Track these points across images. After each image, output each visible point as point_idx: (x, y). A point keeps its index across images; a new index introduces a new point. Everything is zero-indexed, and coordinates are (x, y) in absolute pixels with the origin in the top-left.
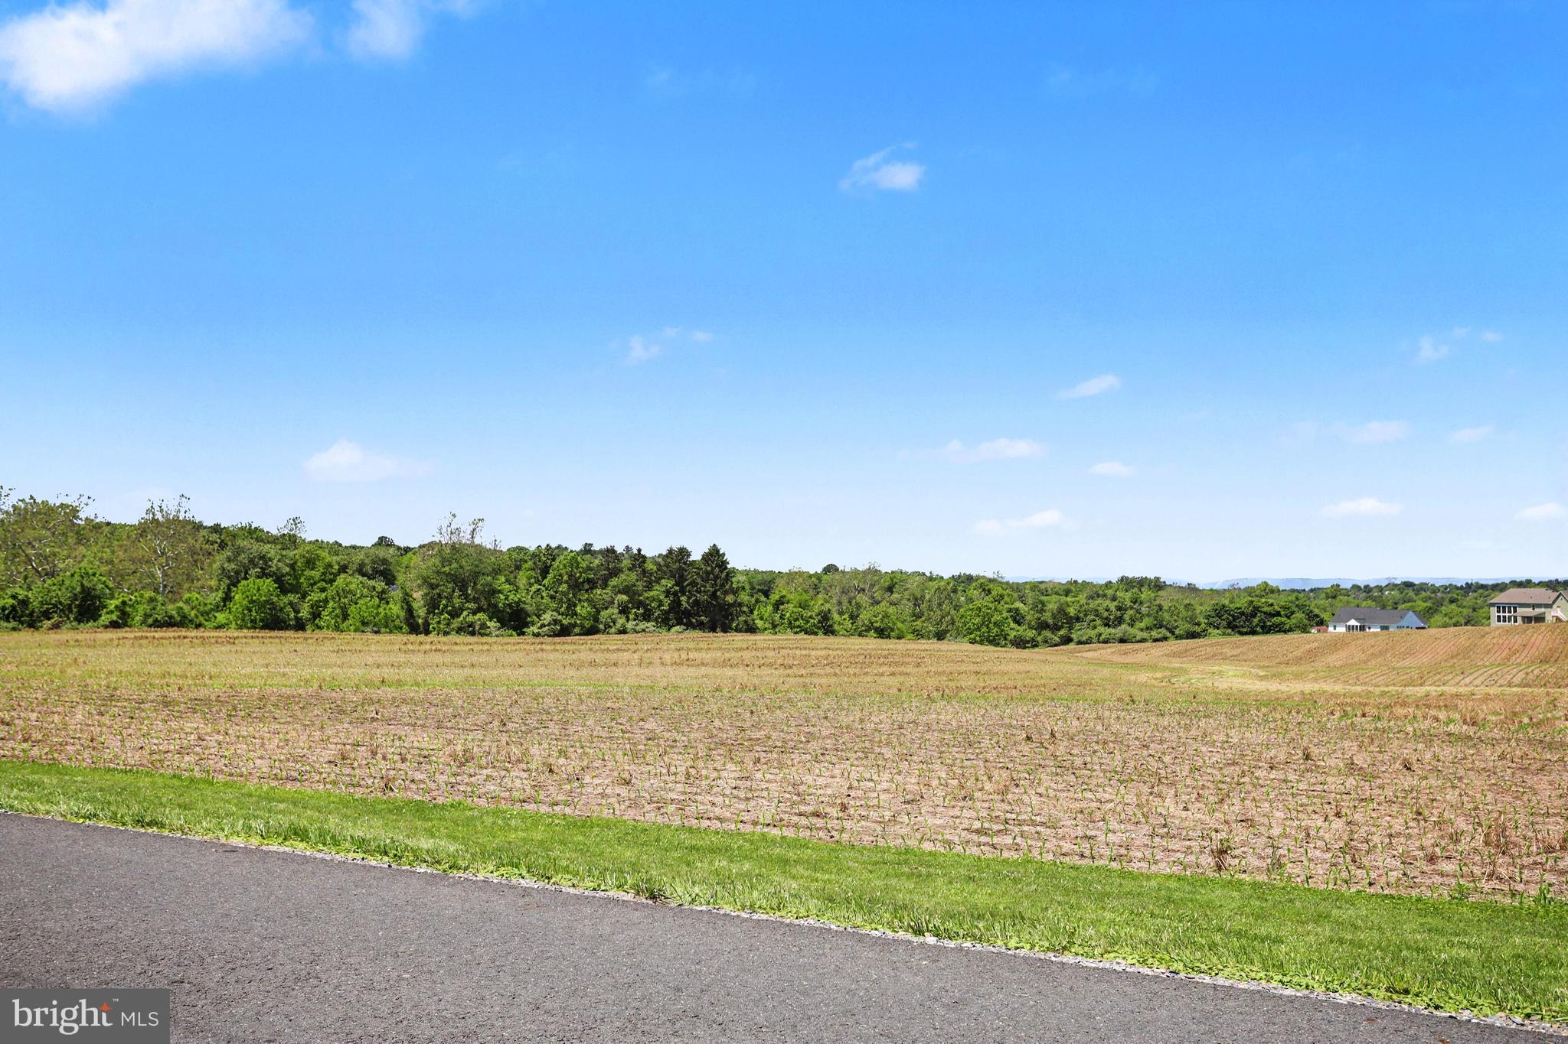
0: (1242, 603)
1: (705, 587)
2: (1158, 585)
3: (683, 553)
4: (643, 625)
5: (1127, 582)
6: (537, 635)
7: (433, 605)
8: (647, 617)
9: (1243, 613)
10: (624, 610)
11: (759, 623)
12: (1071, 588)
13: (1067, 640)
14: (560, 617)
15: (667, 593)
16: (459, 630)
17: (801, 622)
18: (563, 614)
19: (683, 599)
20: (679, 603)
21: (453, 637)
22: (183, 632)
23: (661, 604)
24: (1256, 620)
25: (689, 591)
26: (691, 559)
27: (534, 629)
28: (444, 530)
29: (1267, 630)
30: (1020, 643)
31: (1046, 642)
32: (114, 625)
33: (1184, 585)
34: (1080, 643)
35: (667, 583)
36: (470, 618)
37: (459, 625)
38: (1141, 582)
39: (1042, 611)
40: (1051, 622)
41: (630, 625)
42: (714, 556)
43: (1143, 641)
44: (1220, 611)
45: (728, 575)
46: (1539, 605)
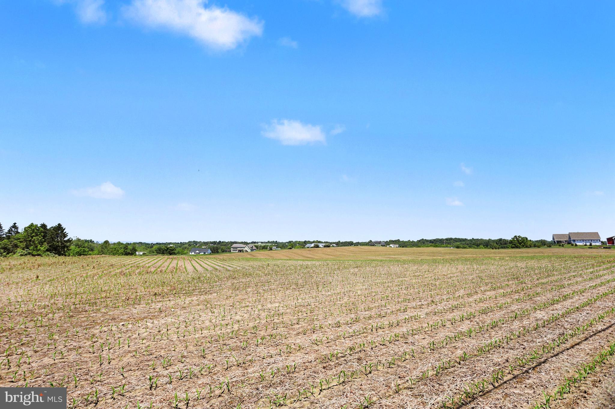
1: (57, 239)
25: (48, 241)
46: (242, 248)
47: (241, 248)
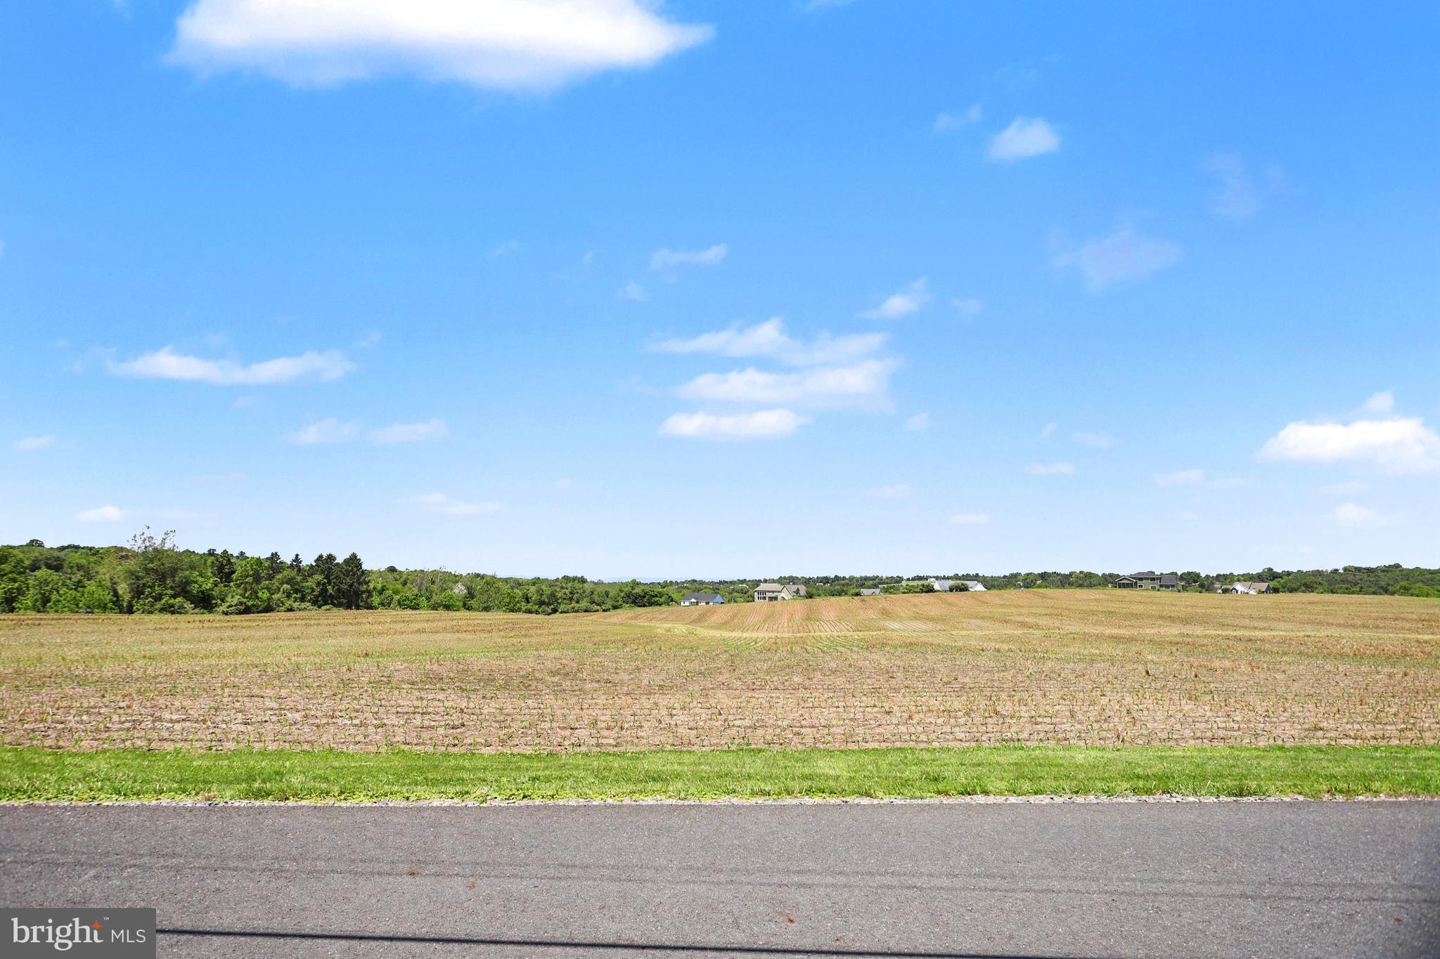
1: (346, 580)
3: (331, 558)
4: (303, 605)
6: (226, 613)
7: (138, 592)
8: (303, 600)
9: (639, 596)
10: (288, 595)
11: (376, 603)
13: (555, 611)
14: (245, 600)
15: (318, 584)
16: (162, 610)
17: (407, 602)
18: (247, 598)
19: (329, 587)
20: (326, 590)
21: (156, 617)
23: (313, 591)
25: (334, 583)
26: (336, 561)
27: (224, 608)
28: (138, 537)
29: (651, 604)
30: (529, 612)
31: (543, 612)
34: (562, 612)
35: (319, 577)
36: (172, 601)
37: (162, 606)
38: (574, 579)
39: (542, 595)
41: (293, 605)
42: (354, 561)
43: (597, 611)
45: (362, 572)
46: (776, 592)
47: (773, 592)
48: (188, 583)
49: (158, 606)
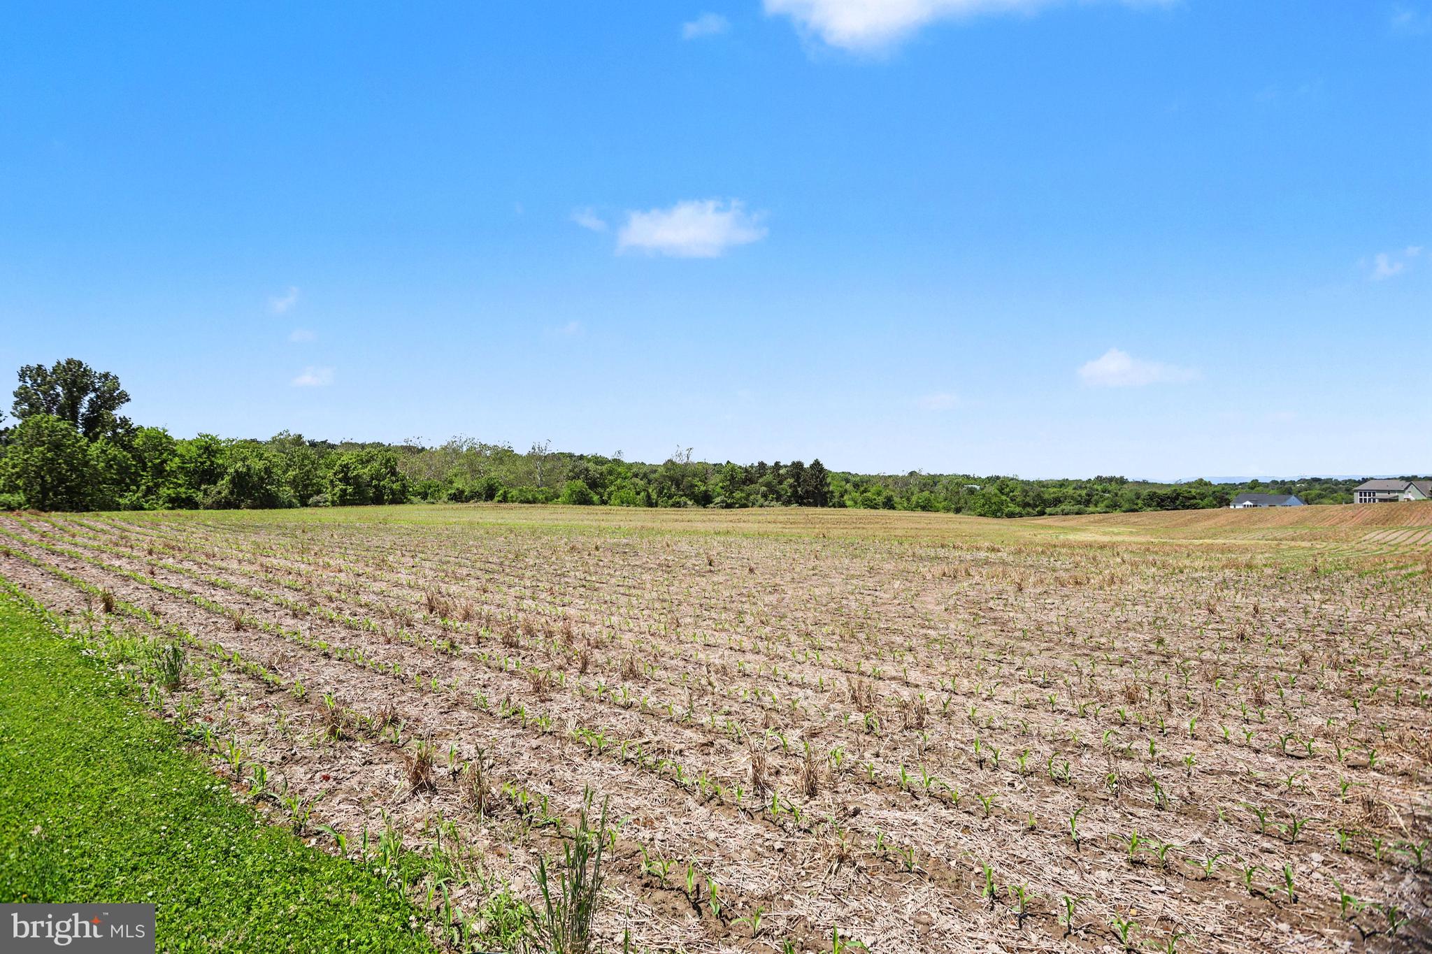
0: (1168, 491)
1: (812, 482)
2: (1122, 481)
3: (800, 464)
4: (774, 503)
5: (1100, 480)
6: (713, 508)
7: (660, 493)
8: (778, 499)
10: (765, 496)
11: (848, 503)
12: (1063, 484)
13: (1041, 513)
14: (726, 499)
15: (791, 486)
16: (673, 506)
17: (871, 502)
18: (729, 497)
19: (799, 489)
20: (797, 492)
21: (669, 509)
22: (536, 505)
23: (787, 492)
24: (1178, 502)
25: (803, 485)
26: (804, 467)
27: (713, 505)
30: (1011, 515)
32: (500, 502)
33: (1141, 481)
34: (1050, 515)
35: (791, 481)
36: (678, 500)
37: (673, 502)
40: (1031, 502)
41: (766, 503)
42: (817, 465)
44: (1152, 496)
45: (824, 476)
48: (693, 486)
49: (670, 502)
